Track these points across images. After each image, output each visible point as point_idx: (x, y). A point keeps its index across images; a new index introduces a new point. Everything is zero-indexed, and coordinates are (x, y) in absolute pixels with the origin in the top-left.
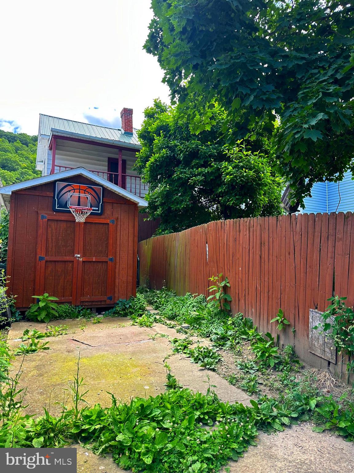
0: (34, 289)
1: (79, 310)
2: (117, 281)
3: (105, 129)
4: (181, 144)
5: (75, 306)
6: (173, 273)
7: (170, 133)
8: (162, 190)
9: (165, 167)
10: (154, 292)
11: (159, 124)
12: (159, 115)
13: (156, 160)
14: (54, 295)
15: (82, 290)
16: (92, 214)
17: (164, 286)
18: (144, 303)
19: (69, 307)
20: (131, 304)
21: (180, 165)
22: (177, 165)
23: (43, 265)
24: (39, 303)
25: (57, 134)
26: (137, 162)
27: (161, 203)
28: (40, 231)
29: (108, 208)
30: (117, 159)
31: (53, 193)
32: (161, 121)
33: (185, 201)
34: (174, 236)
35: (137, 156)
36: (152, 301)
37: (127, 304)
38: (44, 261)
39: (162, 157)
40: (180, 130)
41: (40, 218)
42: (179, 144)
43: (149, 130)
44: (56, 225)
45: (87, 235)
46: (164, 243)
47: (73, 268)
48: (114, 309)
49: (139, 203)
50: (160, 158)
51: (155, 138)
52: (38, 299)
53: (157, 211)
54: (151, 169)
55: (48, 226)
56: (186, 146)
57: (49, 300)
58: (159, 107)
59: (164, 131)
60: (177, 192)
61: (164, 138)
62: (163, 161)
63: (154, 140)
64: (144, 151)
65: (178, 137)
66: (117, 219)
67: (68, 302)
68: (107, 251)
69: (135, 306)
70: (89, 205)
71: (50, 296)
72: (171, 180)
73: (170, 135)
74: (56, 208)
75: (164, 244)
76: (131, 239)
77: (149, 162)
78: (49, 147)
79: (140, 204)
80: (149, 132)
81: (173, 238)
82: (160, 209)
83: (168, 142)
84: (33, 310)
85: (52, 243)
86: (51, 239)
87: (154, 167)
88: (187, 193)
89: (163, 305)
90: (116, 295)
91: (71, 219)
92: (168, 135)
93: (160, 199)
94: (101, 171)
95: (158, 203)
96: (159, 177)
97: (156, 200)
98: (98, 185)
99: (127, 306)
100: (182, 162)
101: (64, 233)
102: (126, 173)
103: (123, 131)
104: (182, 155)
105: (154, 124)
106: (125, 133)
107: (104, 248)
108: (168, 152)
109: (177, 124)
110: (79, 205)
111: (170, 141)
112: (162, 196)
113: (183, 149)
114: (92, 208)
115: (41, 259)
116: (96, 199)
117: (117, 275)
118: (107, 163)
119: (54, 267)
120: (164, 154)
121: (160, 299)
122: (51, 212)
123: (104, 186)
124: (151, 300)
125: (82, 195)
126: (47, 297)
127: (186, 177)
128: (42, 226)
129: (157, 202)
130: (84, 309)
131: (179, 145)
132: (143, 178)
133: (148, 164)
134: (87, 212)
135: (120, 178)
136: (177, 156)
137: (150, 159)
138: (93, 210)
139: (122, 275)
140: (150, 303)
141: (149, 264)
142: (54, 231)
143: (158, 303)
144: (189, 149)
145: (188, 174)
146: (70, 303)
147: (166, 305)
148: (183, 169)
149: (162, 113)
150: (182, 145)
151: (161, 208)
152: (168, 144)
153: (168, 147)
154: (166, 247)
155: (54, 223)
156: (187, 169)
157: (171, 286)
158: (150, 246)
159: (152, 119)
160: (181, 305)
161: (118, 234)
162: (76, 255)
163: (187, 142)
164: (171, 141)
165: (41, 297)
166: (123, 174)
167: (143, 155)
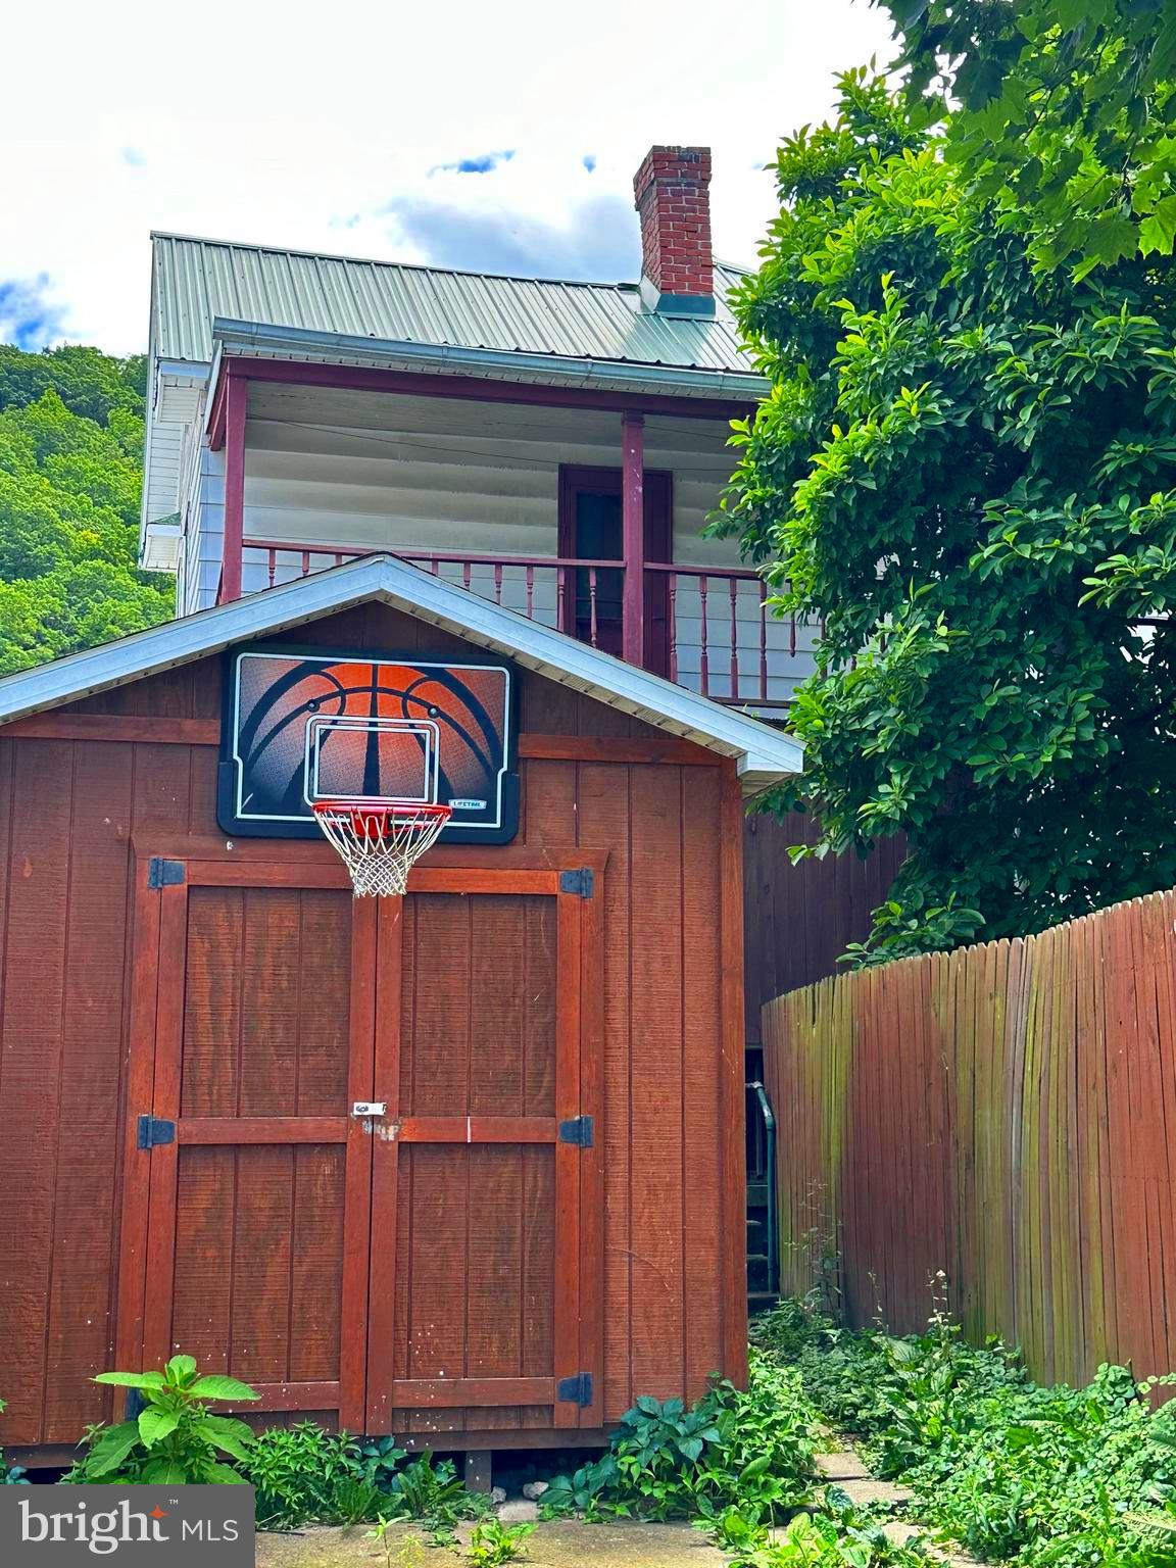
0: (111, 1328)
1: (381, 1468)
2: (619, 1271)
3: (543, 288)
4: (1021, 346)
5: (362, 1441)
6: (998, 1218)
7: (944, 284)
8: (906, 658)
9: (922, 500)
10: (876, 1349)
11: (873, 231)
12: (871, 172)
13: (855, 466)
14: (230, 1370)
15: (403, 1335)
16: (448, 839)
17: (941, 1307)
18: (801, 1429)
19: (321, 1448)
20: (712, 1435)
21: (1023, 482)
22: (999, 486)
23: (165, 1172)
24: (141, 1417)
25: (249, 351)
26: (740, 480)
27: (901, 738)
28: (147, 963)
29: (550, 797)
30: (616, 474)
31: (217, 724)
32: (886, 213)
33: (1067, 722)
34: (991, 963)
35: (736, 441)
36: (862, 1414)
37: (691, 1435)
38: (170, 1150)
39: (898, 440)
40: (1012, 254)
41: (145, 879)
42: (1006, 346)
43: (810, 274)
44: (237, 915)
45: (420, 977)
46: (926, 1006)
47: (341, 1187)
48: (606, 1468)
49: (743, 754)
50: (882, 446)
51: (849, 319)
52: (135, 1390)
53: (879, 796)
54: (828, 525)
55: (193, 930)
56: (1053, 354)
57: (197, 1401)
58: (873, 120)
59: (907, 274)
60: (1006, 660)
61: (903, 317)
62: (905, 466)
63: (843, 334)
64: (783, 405)
65: (1001, 302)
66: (608, 864)
67: (318, 1415)
68: (547, 1079)
69: (745, 1452)
70: (431, 785)
71: (204, 1370)
72: (960, 586)
73: (947, 295)
74: (239, 815)
75: (926, 1016)
76: (699, 988)
77: (813, 476)
78: (209, 431)
79: (753, 763)
80: (813, 289)
81: (990, 976)
82: (896, 780)
83: (930, 337)
84: (101, 1463)
85: (216, 1031)
86: (207, 1010)
87: (843, 513)
88: (1076, 661)
89: (935, 1444)
90: (618, 1372)
91: (324, 878)
92: (933, 297)
93: (891, 713)
94: (514, 556)
95: (881, 744)
96: (881, 568)
97: (869, 723)
98: (486, 653)
99: (692, 1449)
100: (1035, 464)
101: (284, 970)
102: (676, 554)
103: (652, 293)
104: (1026, 415)
105: (836, 237)
106: (663, 305)
107: (530, 1055)
108: (934, 407)
109: (988, 218)
110: (371, 786)
111: (944, 330)
112: (904, 697)
113: (1035, 377)
114: (454, 804)
115: (153, 1133)
116: (471, 744)
117: (617, 1231)
118: (552, 505)
119: (230, 1186)
120: (911, 422)
121: (913, 1405)
122: (208, 843)
123: (520, 659)
124: (857, 1407)
125: (389, 725)
126: (189, 1380)
127: (1061, 555)
128: (154, 927)
129: (873, 735)
130: (413, 1457)
131: (1005, 355)
132: (778, 580)
133: (805, 491)
134: (417, 830)
135: (632, 592)
136: (999, 425)
137: (817, 458)
138: (458, 815)
139: (653, 1233)
140: (854, 1428)
141: (835, 1151)
142: (227, 959)
143: (896, 1433)
144: (1074, 372)
145: (1075, 539)
146: (327, 1417)
147: (953, 1445)
148: (1041, 506)
149: (891, 161)
150: (1030, 355)
151: (902, 773)
152: (931, 352)
153: (931, 371)
154: (943, 1042)
155: (228, 907)
156: (1068, 505)
157: (989, 1313)
158: (834, 1029)
159: (828, 202)
160: (1063, 1451)
161: (618, 965)
162: (359, 1107)
163: (1058, 330)
164: (951, 335)
165: (147, 1382)
166: (650, 565)
167: (774, 430)
